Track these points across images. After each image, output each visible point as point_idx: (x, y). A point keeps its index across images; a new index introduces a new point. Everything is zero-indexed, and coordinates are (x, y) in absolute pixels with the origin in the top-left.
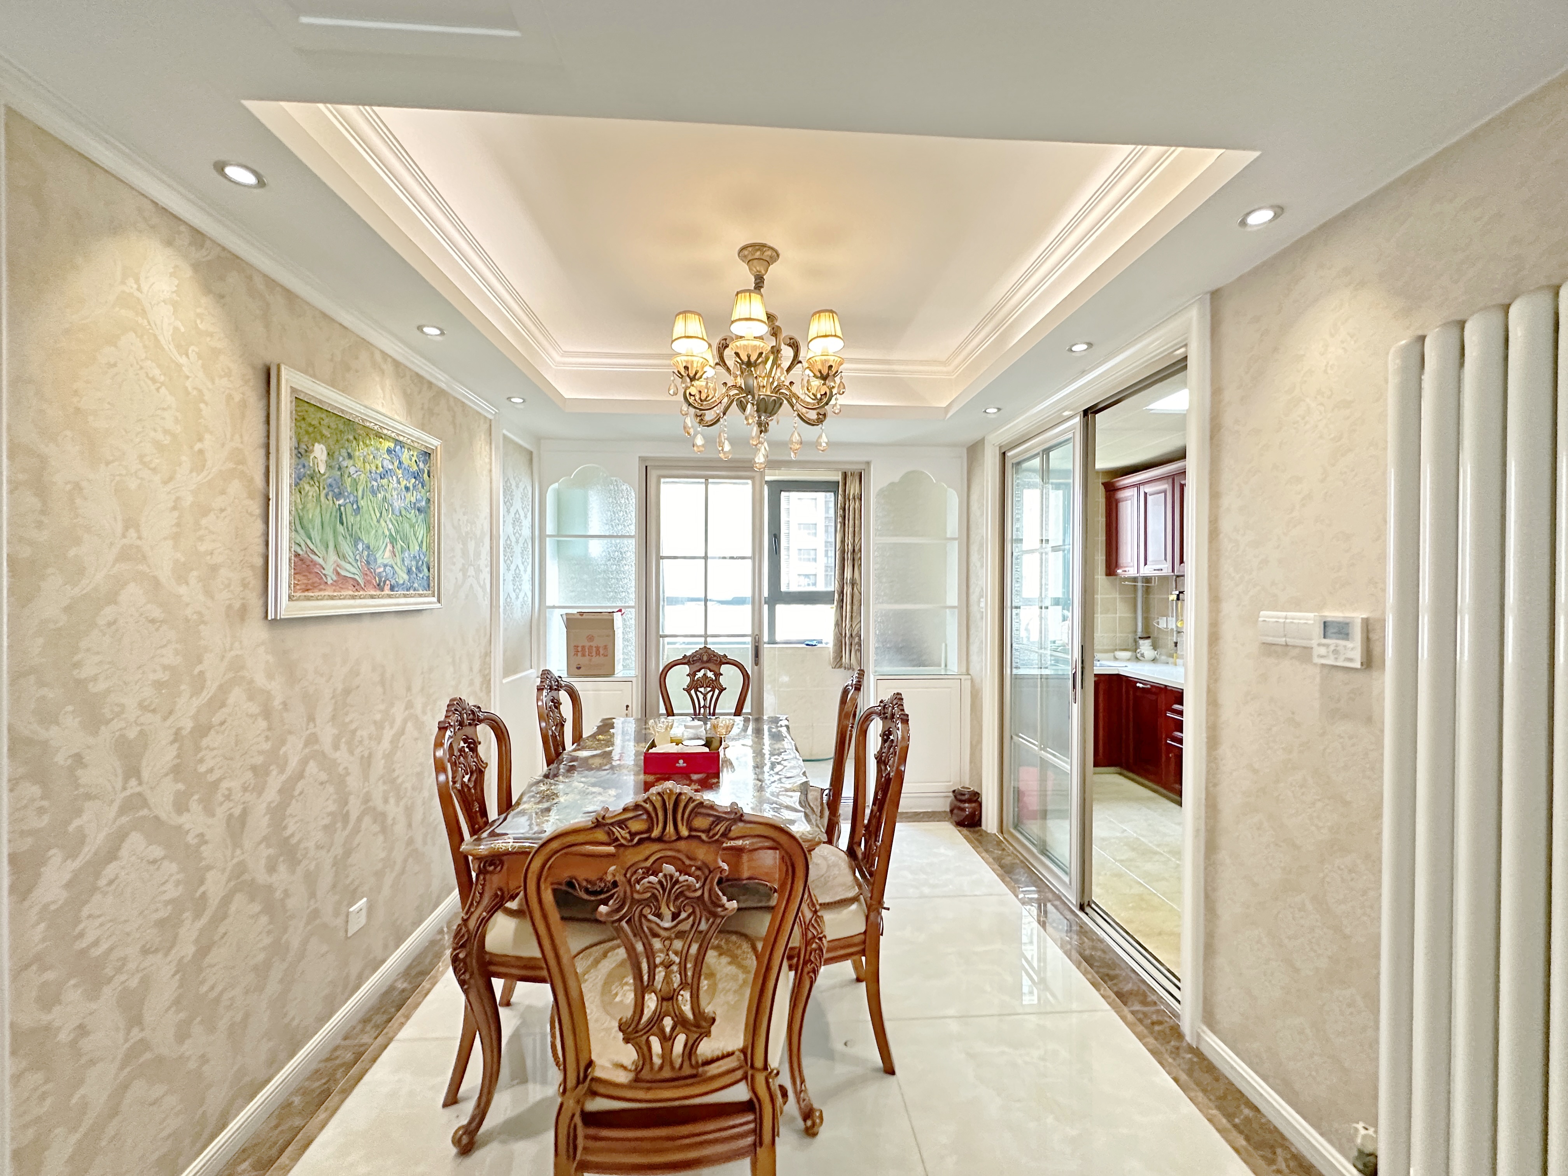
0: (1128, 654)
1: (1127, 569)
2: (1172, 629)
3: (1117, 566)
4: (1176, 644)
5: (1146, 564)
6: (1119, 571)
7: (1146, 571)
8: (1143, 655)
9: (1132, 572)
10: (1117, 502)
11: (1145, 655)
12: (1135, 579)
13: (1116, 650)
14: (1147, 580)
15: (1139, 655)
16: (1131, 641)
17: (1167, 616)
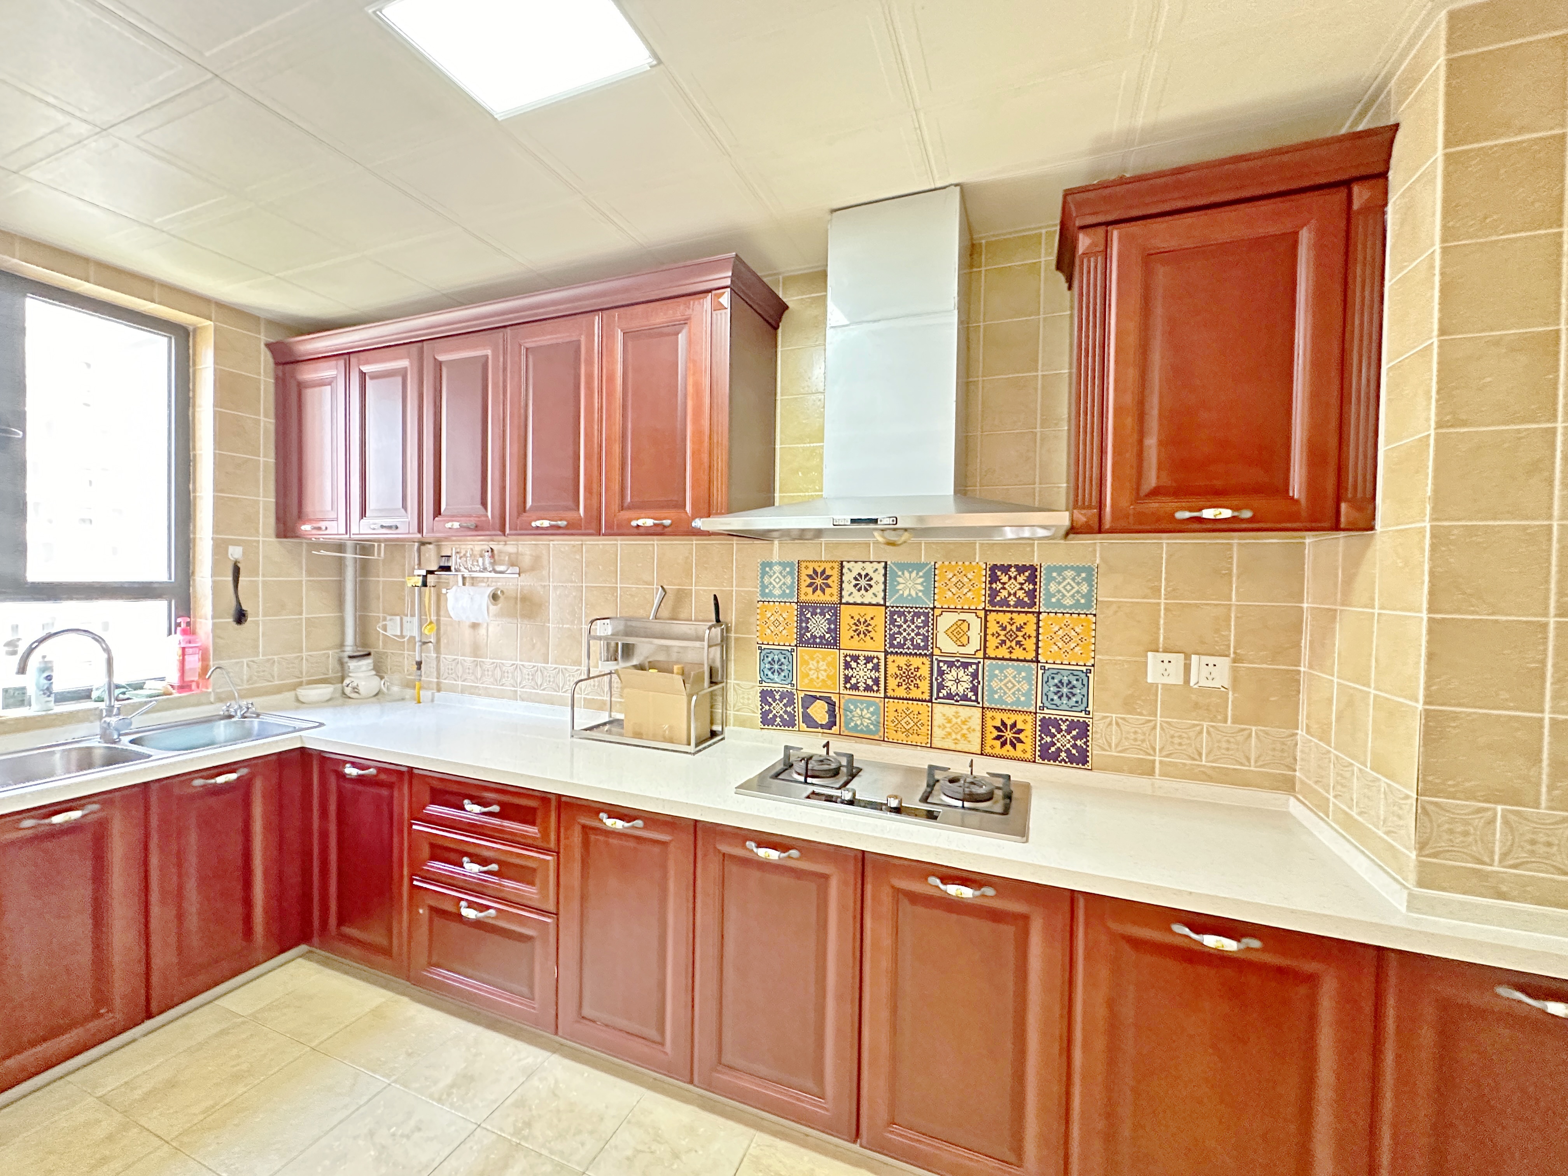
0: (325, 691)
1: (323, 525)
2: (412, 638)
3: (301, 516)
4: (419, 664)
5: (363, 514)
6: (306, 528)
7: (363, 529)
8: (355, 690)
9: (335, 529)
10: (301, 387)
11: (362, 690)
12: (340, 547)
13: (300, 684)
14: (364, 547)
15: (348, 690)
16: (332, 663)
17: (402, 614)
